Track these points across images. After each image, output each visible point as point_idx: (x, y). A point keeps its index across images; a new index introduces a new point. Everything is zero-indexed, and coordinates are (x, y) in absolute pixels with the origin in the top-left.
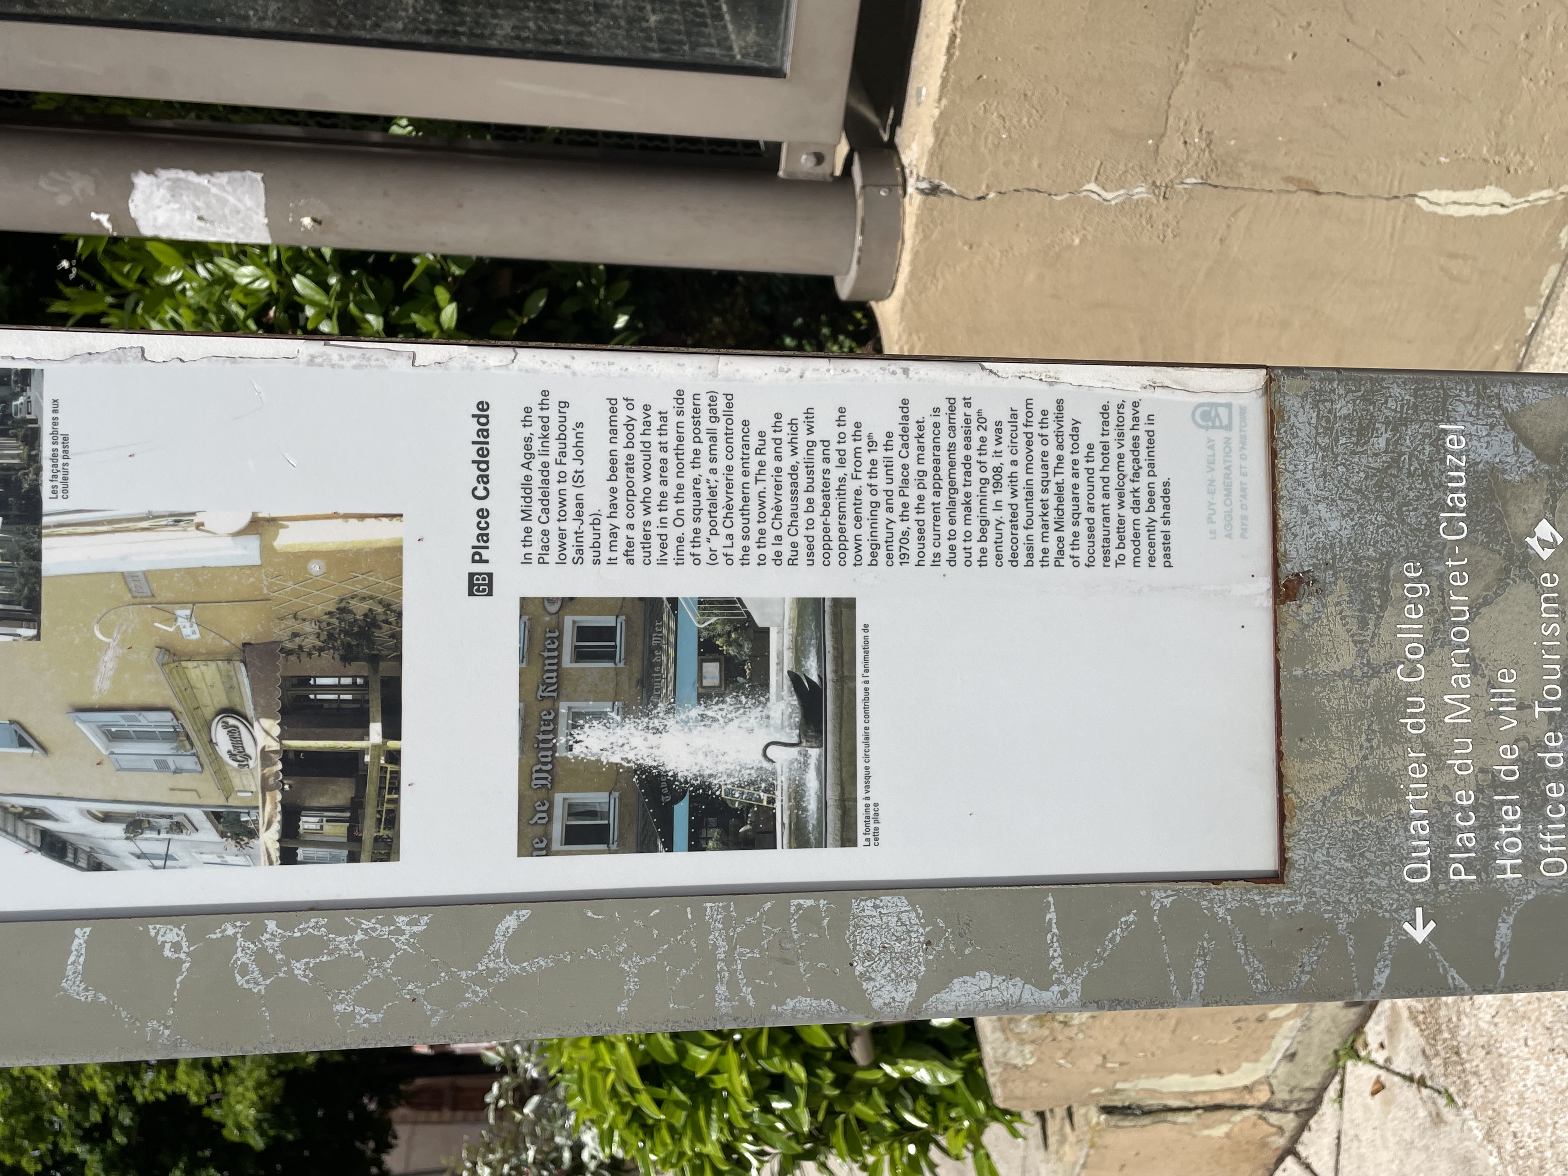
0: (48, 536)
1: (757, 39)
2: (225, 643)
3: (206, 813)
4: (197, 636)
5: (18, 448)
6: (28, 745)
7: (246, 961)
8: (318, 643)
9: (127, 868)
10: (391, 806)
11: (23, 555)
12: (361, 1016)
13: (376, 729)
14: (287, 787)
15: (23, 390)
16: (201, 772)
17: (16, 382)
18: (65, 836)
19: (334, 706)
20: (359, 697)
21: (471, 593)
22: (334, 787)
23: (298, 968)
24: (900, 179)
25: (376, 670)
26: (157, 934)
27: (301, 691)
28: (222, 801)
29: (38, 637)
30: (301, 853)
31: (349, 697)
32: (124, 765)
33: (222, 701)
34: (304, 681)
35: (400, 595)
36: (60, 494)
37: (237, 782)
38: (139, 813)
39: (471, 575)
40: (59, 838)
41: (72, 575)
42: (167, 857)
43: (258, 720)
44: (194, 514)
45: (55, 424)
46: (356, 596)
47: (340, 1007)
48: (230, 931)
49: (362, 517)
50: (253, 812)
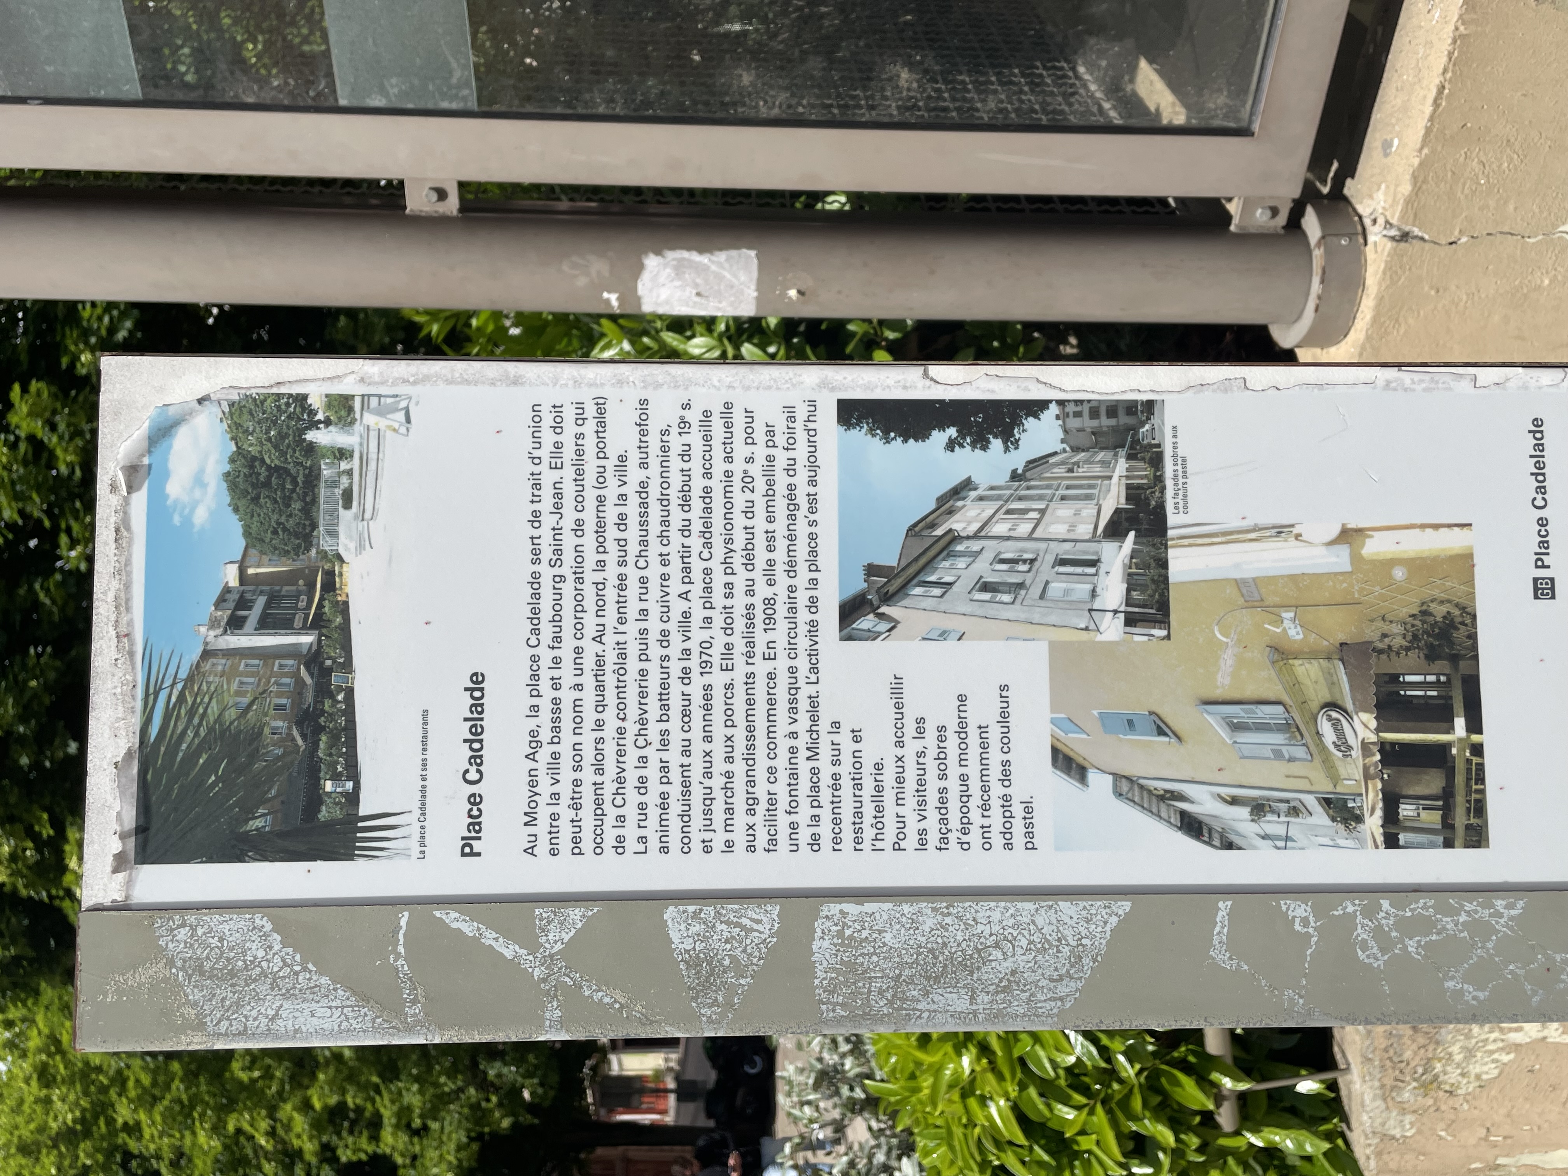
0: (1173, 547)
1: (1228, 101)
2: (1325, 643)
3: (1318, 799)
4: (1301, 636)
5: (1145, 469)
6: (1166, 734)
7: (1365, 937)
8: (1405, 643)
9: (1254, 848)
10: (1478, 796)
11: (1153, 564)
12: (1470, 993)
13: (1460, 723)
14: (1385, 776)
15: (1148, 419)
16: (1312, 761)
17: (1142, 412)
18: (1201, 818)
19: (1422, 701)
20: (1443, 694)
21: (1536, 597)
22: (1427, 778)
23: (1411, 945)
24: (1359, 228)
25: (1456, 668)
26: (1288, 909)
27: (1393, 688)
28: (1330, 788)
29: (1168, 637)
30: (1402, 837)
31: (1435, 693)
32: (1246, 753)
33: (1325, 696)
34: (1394, 678)
35: (1473, 599)
36: (1181, 510)
37: (1343, 773)
38: (1261, 798)
39: (1535, 580)
40: (1196, 819)
41: (1194, 582)
42: (1287, 838)
43: (1357, 713)
44: (1292, 526)
45: (1175, 448)
46: (1435, 600)
47: (1450, 984)
48: (1350, 909)
49: (1436, 527)
50: (1358, 799)
